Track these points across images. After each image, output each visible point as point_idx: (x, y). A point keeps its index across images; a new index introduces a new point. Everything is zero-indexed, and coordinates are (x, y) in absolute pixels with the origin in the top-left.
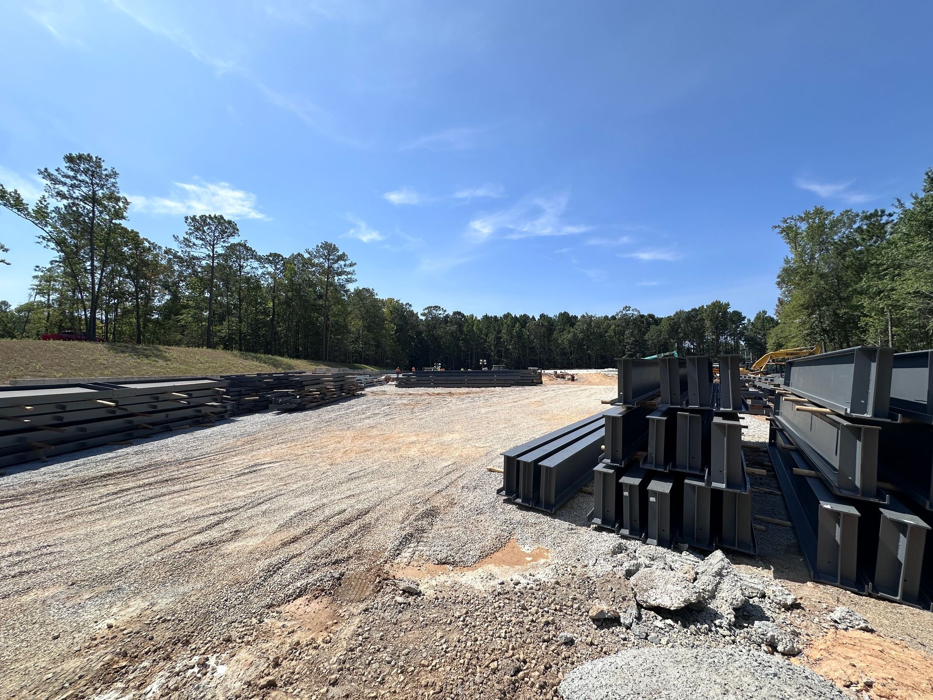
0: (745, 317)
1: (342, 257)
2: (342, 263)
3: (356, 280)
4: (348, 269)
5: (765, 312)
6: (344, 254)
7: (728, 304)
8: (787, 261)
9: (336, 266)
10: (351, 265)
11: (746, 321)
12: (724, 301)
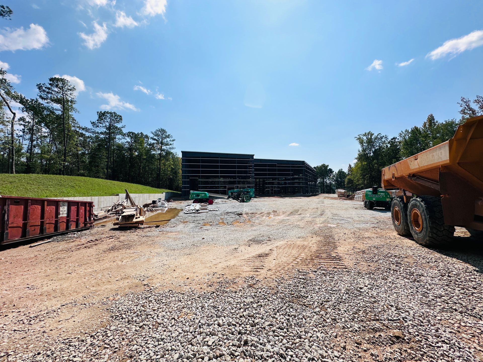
0: (333, 171)
1: (168, 136)
2: (168, 139)
3: (175, 148)
4: (172, 143)
5: (342, 169)
6: (169, 135)
7: (328, 166)
8: (359, 151)
9: (165, 140)
10: (173, 140)
11: (334, 173)
12: (326, 164)
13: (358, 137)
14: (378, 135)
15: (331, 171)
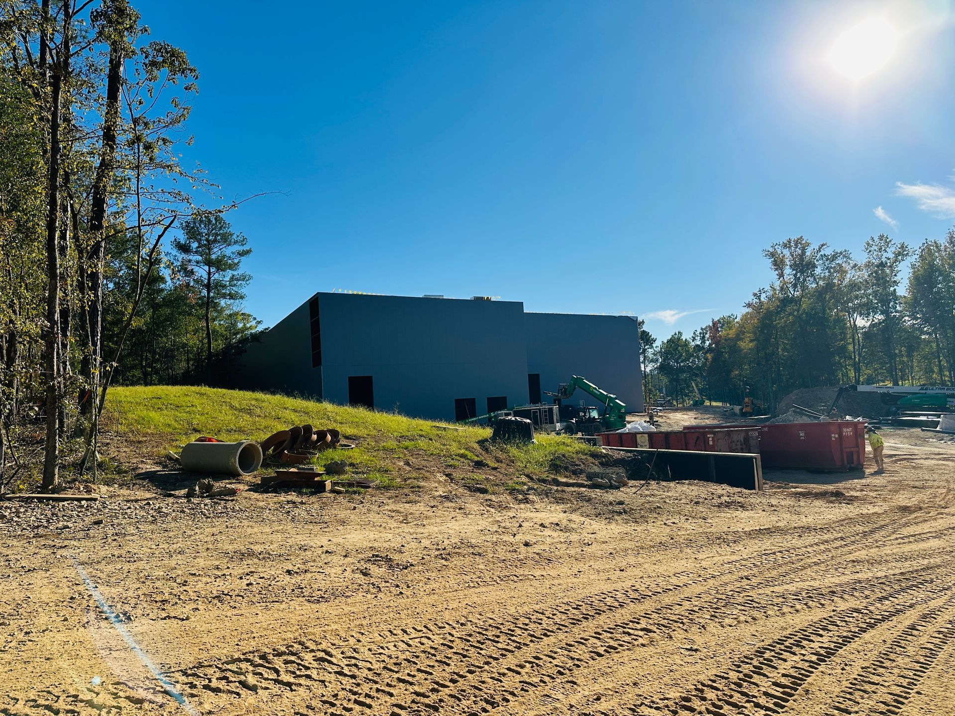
13: (771, 250)
14: (820, 249)
15: (647, 339)
